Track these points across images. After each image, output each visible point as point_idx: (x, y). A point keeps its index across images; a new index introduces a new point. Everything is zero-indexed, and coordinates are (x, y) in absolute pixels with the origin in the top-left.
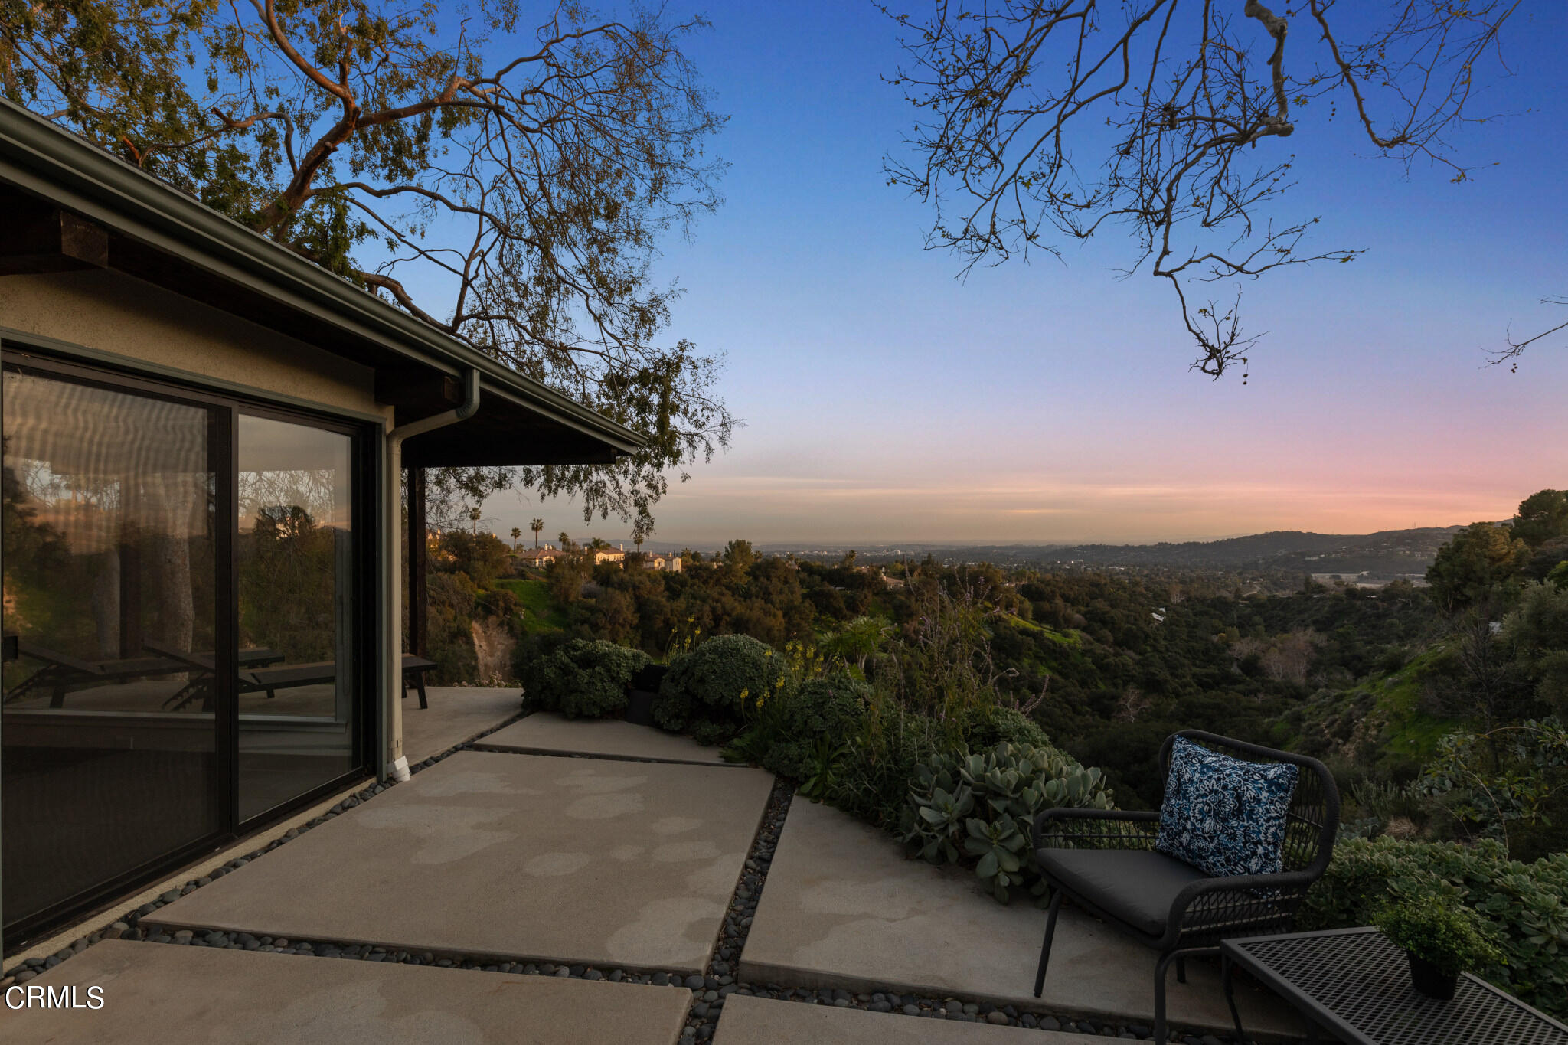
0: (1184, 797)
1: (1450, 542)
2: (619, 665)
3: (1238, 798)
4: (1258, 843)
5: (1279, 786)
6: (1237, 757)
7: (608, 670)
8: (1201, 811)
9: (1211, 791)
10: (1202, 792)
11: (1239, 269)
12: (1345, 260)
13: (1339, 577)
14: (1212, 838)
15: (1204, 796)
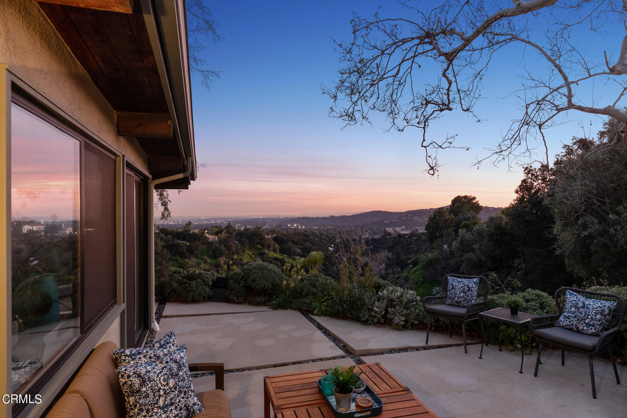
0: (455, 290)
1: (432, 215)
2: (208, 278)
3: (468, 287)
4: (473, 296)
5: (476, 283)
6: (465, 279)
7: (204, 281)
8: (460, 292)
9: (461, 287)
10: (459, 287)
11: (440, 147)
12: (467, 150)
13: (395, 229)
14: (463, 298)
15: (460, 288)
